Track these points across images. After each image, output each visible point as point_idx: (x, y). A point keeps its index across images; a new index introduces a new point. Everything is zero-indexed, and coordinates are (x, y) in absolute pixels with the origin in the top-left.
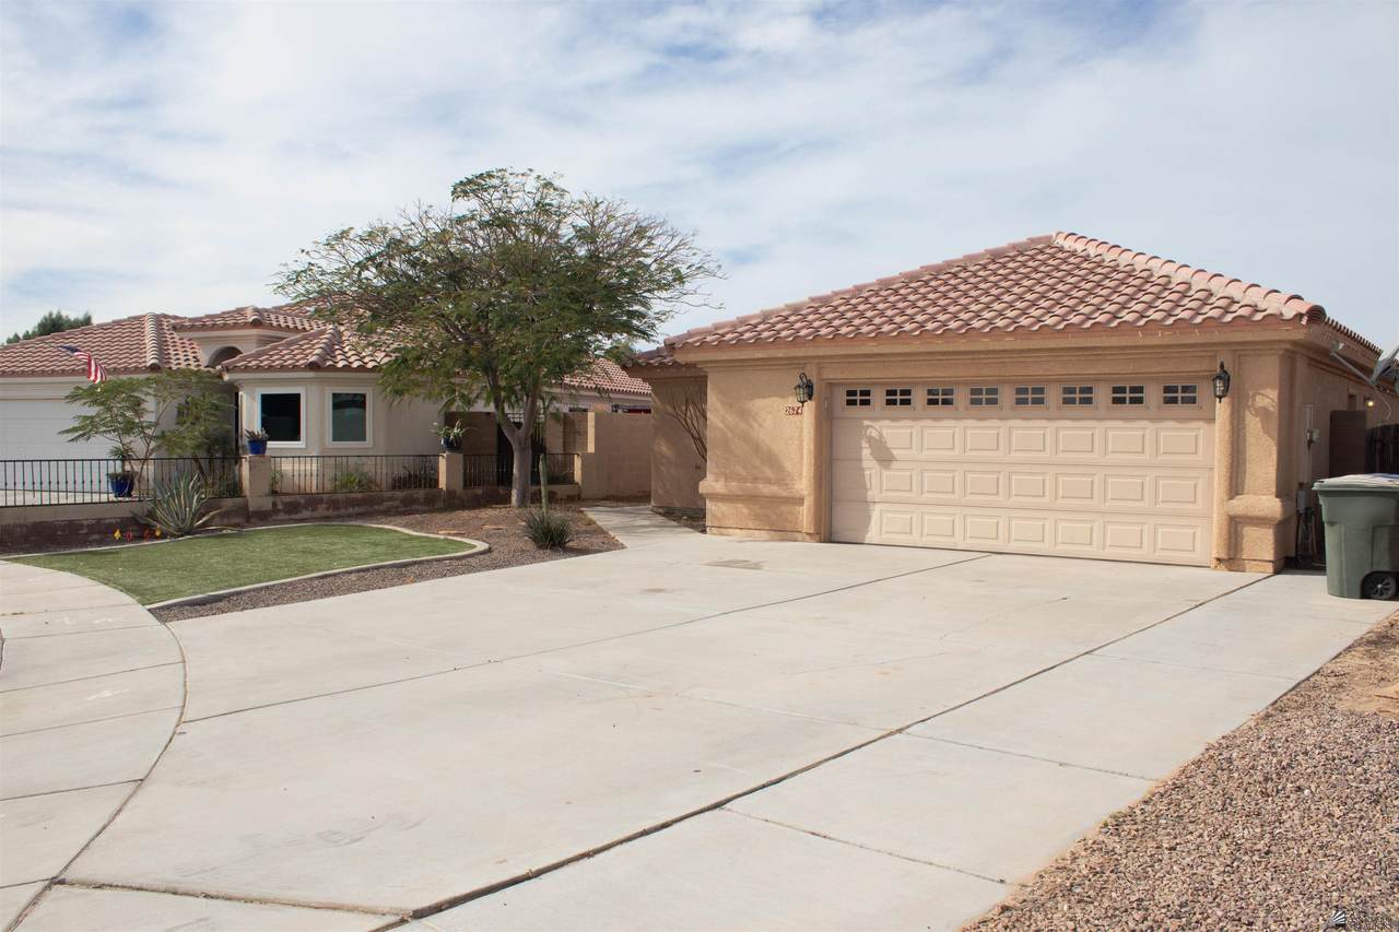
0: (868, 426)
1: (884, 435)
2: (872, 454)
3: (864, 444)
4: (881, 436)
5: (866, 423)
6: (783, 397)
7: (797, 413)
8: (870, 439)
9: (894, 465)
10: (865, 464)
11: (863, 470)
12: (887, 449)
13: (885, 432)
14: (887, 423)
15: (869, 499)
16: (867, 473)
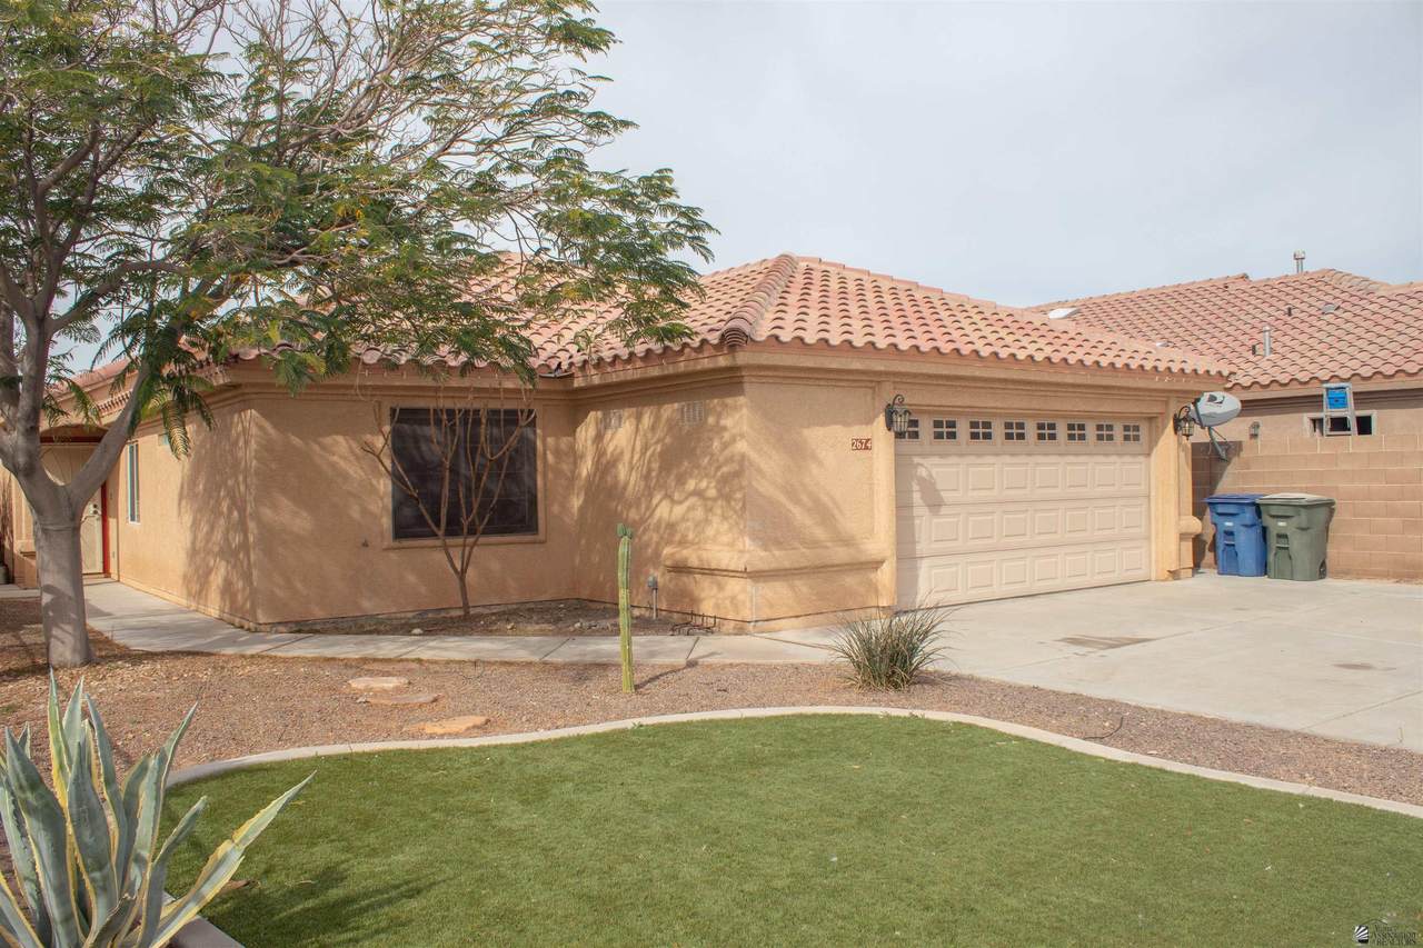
0: (919, 464)
1: (934, 475)
2: (922, 498)
3: (916, 487)
4: (931, 476)
5: (916, 460)
6: (846, 424)
7: (867, 448)
8: (922, 481)
9: (944, 510)
10: (916, 512)
11: (912, 518)
12: (937, 490)
13: (934, 471)
14: (936, 460)
15: (918, 554)
16: (917, 522)
